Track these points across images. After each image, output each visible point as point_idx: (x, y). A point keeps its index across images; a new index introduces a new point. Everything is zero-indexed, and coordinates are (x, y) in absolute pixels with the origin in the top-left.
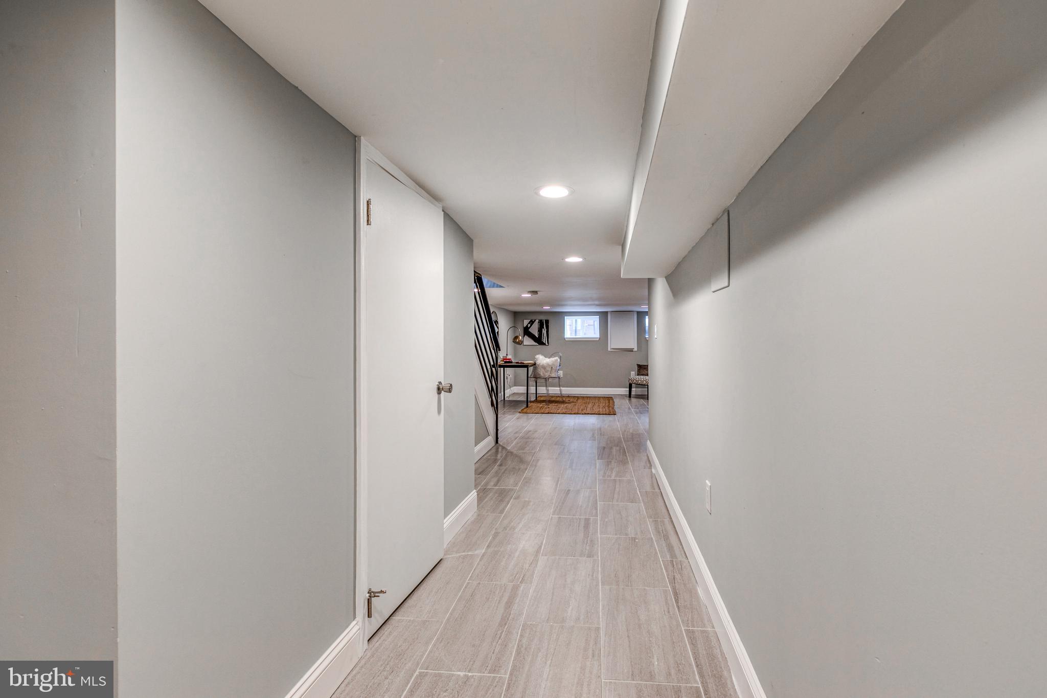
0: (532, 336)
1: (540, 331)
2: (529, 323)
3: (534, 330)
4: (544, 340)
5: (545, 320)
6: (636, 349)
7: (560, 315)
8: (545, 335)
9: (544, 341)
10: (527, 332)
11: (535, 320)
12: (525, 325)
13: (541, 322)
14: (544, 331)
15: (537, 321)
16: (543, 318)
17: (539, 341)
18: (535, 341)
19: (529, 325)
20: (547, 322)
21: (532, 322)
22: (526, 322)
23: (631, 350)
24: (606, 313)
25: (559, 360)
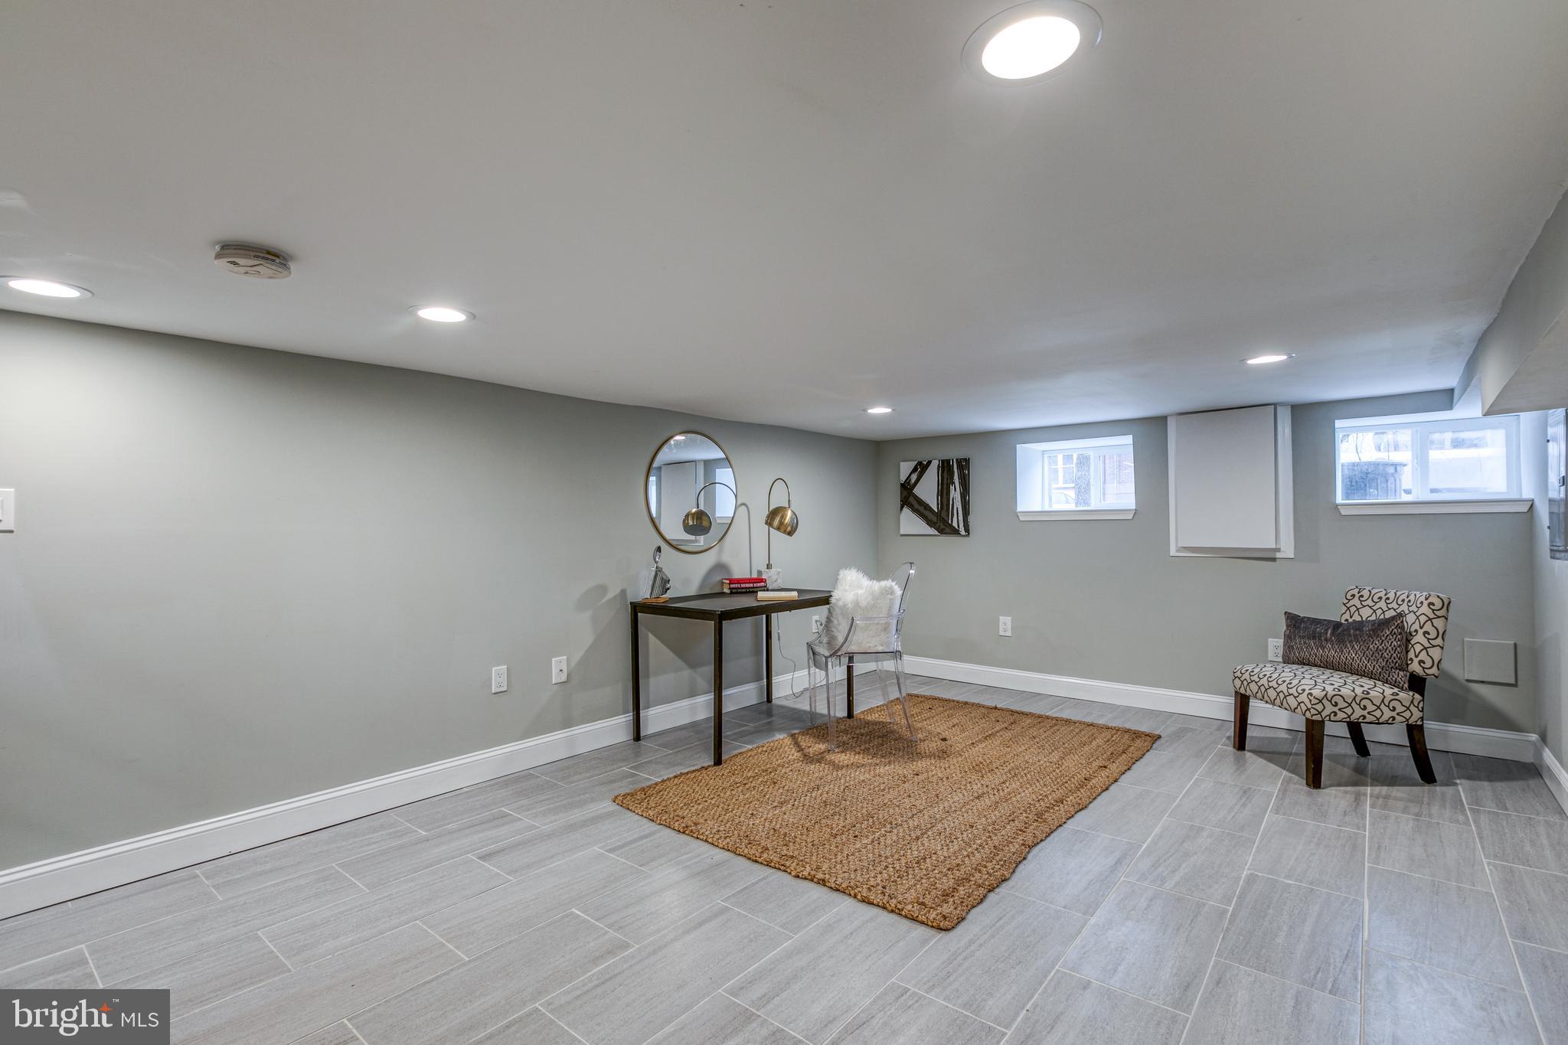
0: (920, 509)
1: (943, 492)
2: (915, 470)
3: (927, 490)
4: (957, 521)
5: (957, 460)
6: (1287, 550)
7: (1001, 442)
8: (958, 504)
9: (955, 524)
10: (908, 497)
11: (929, 463)
12: (903, 478)
13: (945, 466)
14: (955, 494)
15: (935, 464)
16: (953, 453)
17: (940, 522)
18: (930, 523)
19: (914, 477)
20: (964, 464)
21: (921, 468)
22: (906, 468)
23: (1268, 557)
24: (1161, 421)
25: (899, 592)
